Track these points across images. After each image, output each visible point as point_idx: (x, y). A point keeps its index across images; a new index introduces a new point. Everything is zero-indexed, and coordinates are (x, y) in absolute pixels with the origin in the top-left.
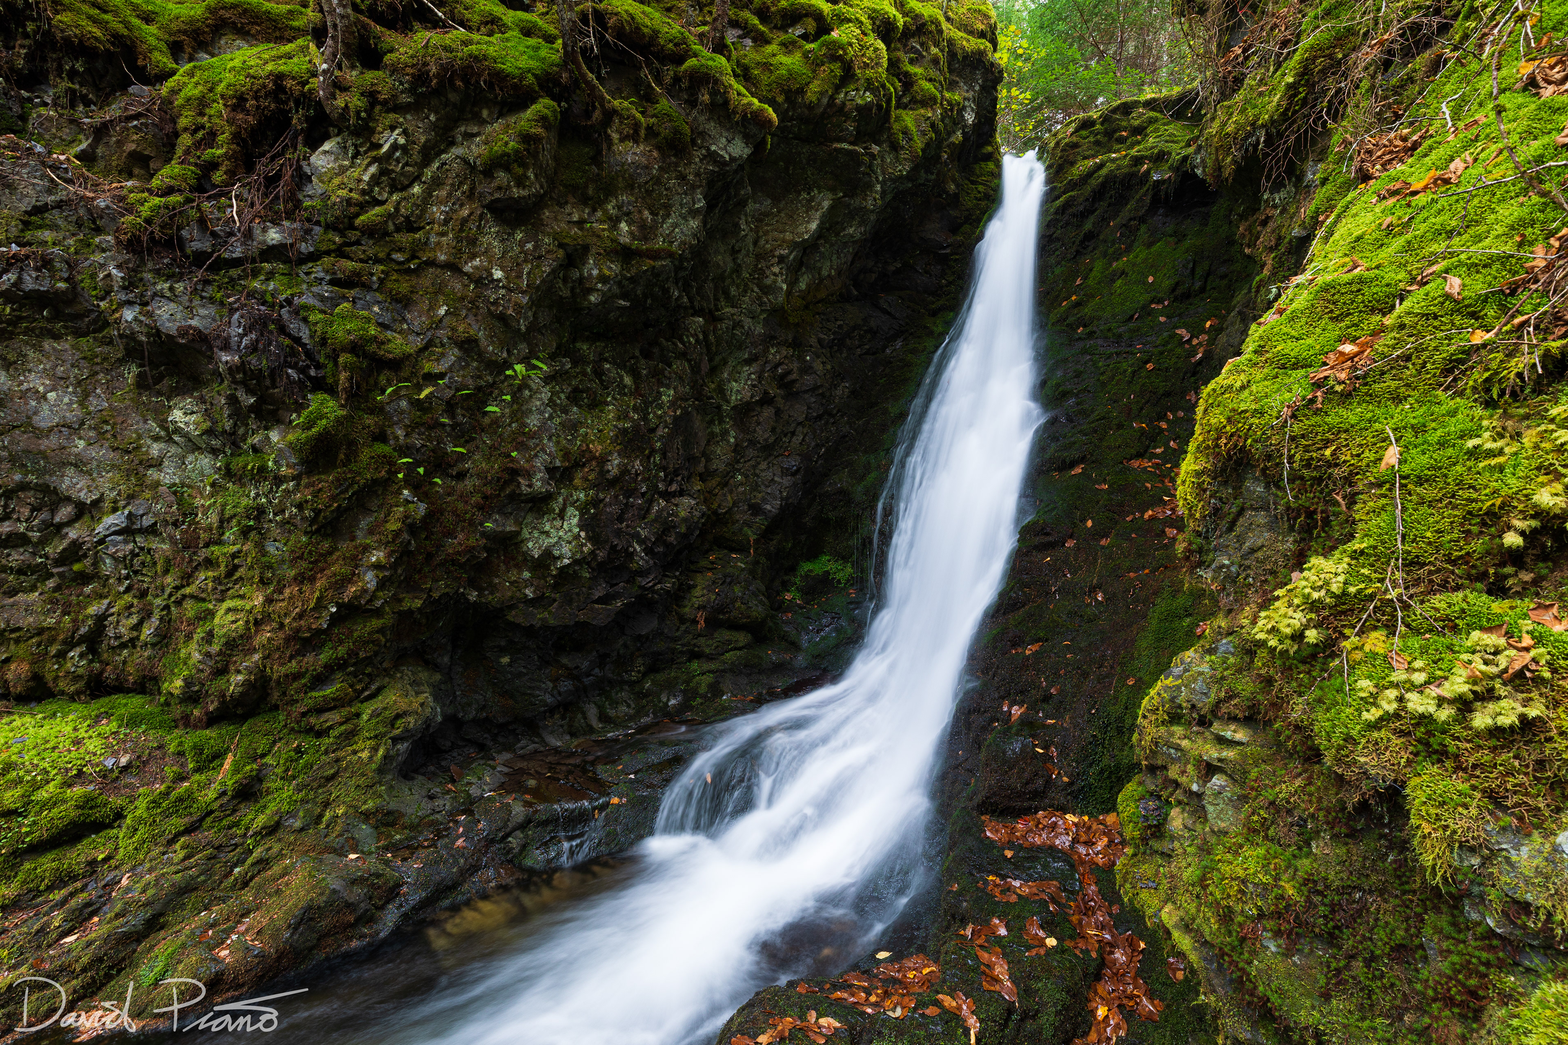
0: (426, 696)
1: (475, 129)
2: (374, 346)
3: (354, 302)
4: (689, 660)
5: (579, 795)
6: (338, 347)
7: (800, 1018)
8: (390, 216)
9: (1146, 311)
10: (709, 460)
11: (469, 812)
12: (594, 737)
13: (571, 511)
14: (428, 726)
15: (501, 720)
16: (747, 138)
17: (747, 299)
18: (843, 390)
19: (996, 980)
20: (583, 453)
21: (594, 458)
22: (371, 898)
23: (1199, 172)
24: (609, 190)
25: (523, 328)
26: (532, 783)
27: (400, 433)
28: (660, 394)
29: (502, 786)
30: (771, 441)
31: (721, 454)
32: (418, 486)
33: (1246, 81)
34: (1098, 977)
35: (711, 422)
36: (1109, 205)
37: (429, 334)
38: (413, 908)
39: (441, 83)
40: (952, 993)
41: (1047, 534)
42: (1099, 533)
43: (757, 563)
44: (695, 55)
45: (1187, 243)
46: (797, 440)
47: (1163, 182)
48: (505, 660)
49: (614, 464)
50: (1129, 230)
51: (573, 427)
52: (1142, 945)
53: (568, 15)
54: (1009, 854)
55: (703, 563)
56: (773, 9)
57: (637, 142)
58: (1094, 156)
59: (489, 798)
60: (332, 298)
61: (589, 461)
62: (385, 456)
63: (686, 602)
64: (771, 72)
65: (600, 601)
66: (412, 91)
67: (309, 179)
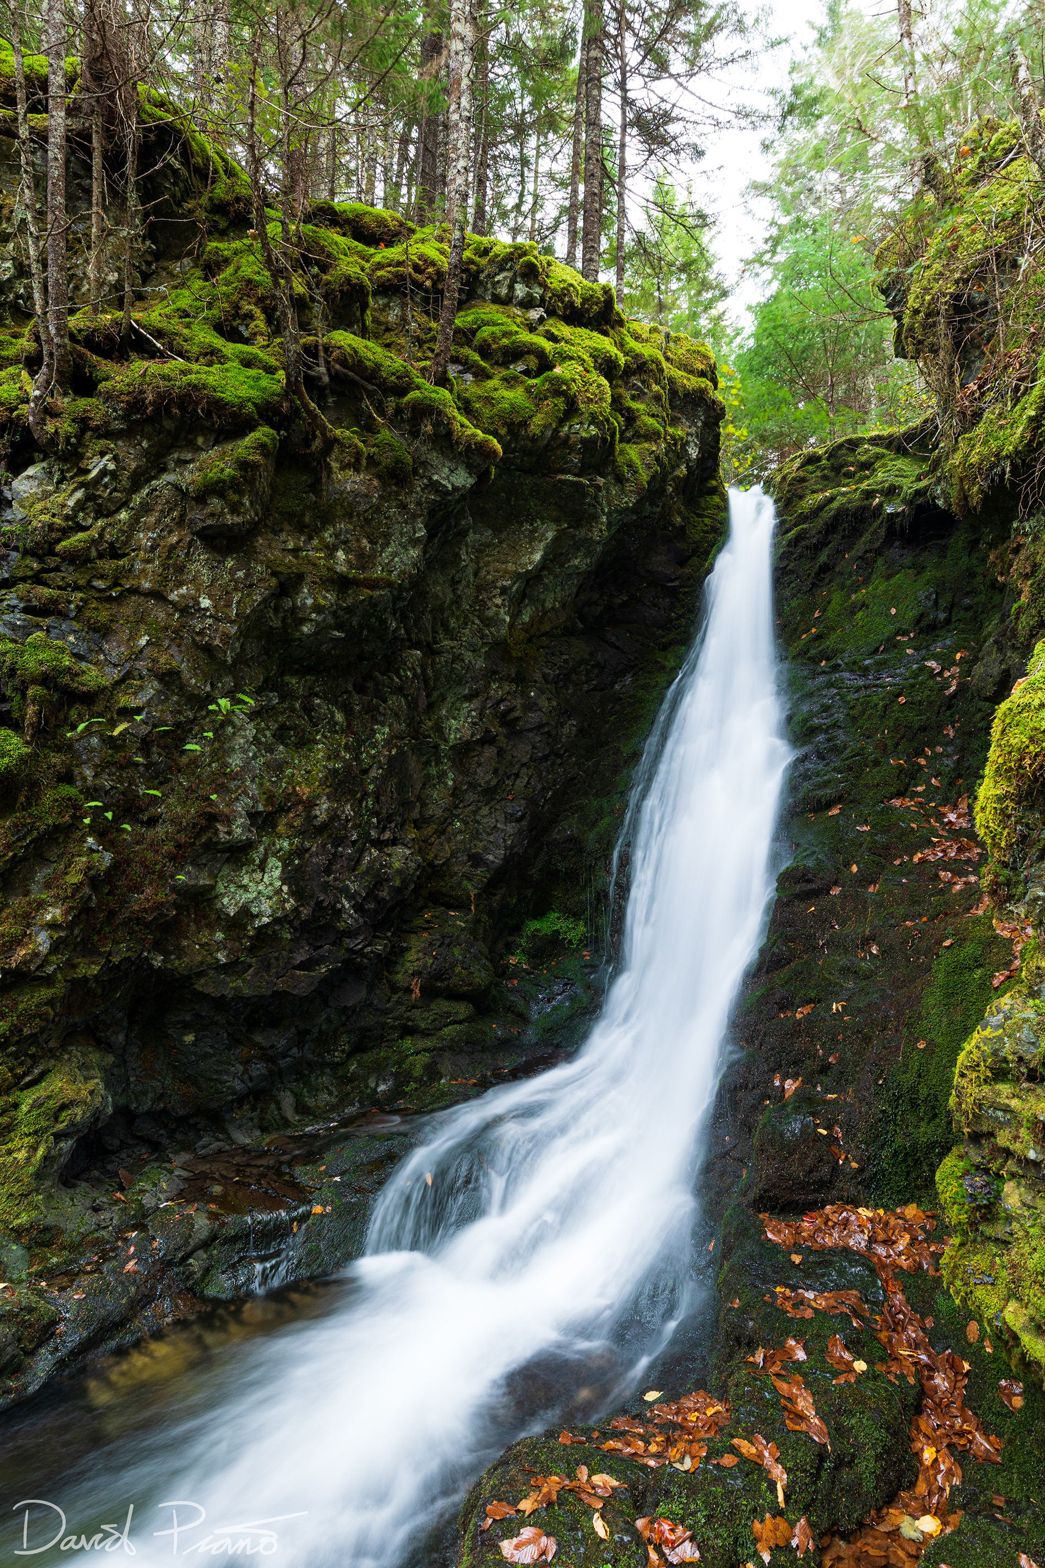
0: (96, 1083)
1: (189, 456)
2: (68, 677)
3: (48, 631)
4: (401, 1037)
5: (275, 1204)
6: (28, 678)
7: (568, 1476)
8: (93, 542)
9: (891, 644)
10: (424, 805)
11: (141, 1227)
12: (289, 1132)
13: (273, 862)
14: (97, 1120)
15: (181, 1112)
16: (470, 468)
17: (467, 631)
18: (569, 728)
19: (801, 1417)
20: (288, 797)
21: (301, 802)
22: (19, 1340)
23: (940, 502)
24: (326, 518)
25: (229, 659)
26: (217, 1189)
27: (89, 773)
28: (373, 732)
29: (180, 1194)
30: (493, 783)
31: (438, 799)
32: (103, 832)
33: (985, 415)
34: (919, 1410)
35: (427, 763)
36: (843, 537)
37: (128, 665)
38: (72, 1352)
39: (157, 411)
40: (749, 1436)
41: (809, 881)
42: (865, 880)
43: (477, 921)
44: (418, 388)
45: (927, 575)
46: (521, 783)
47: (897, 514)
48: (189, 1038)
49: (323, 809)
50: (866, 562)
51: (279, 767)
52: (967, 1366)
53: (293, 347)
54: (797, 1259)
55: (418, 922)
56: (494, 346)
57: (357, 471)
58: (823, 491)
59: (166, 1209)
60: (24, 627)
61: (295, 805)
62: (70, 799)
63: (398, 968)
64: (493, 405)
65: (301, 967)
66: (126, 417)
67: (9, 504)
